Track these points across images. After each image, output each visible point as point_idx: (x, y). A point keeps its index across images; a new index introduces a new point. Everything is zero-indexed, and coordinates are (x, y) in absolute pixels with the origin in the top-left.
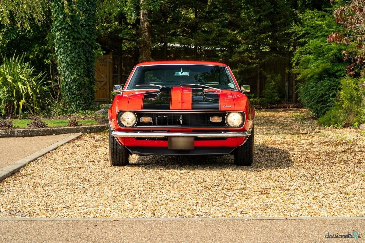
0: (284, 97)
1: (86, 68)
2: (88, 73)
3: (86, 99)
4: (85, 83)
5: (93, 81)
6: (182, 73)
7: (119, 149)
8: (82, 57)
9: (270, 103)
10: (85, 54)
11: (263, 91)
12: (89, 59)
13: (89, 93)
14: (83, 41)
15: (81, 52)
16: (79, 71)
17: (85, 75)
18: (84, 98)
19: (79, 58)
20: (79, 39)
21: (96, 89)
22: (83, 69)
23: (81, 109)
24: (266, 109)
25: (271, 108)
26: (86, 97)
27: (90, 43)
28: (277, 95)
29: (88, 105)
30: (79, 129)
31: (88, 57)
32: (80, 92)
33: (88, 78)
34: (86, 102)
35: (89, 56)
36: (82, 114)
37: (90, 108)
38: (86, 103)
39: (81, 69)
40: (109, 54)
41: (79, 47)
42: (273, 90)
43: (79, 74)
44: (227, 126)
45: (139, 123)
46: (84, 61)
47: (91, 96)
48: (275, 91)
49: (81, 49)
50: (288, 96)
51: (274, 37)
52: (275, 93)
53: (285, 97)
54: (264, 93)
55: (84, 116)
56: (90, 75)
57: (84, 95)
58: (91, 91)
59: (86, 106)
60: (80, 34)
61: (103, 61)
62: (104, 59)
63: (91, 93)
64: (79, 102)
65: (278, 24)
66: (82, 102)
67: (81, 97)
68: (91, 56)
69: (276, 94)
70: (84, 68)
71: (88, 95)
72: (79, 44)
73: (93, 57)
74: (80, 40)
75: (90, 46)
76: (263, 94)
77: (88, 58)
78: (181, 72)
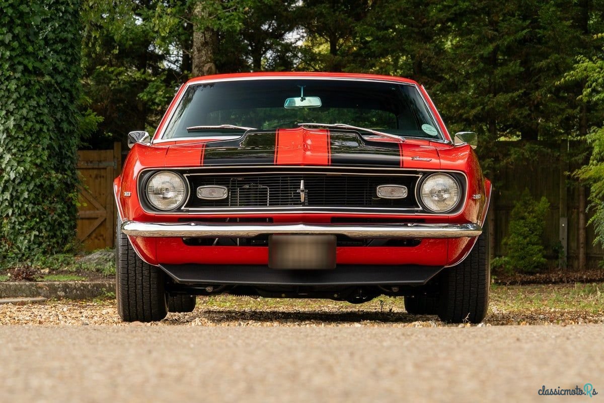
0: (557, 258)
1: (57, 149)
2: (61, 162)
3: (55, 227)
4: (52, 186)
5: (73, 182)
6: (303, 99)
7: (142, 276)
8: (45, 120)
9: (521, 272)
10: (52, 114)
11: (504, 240)
12: (65, 126)
13: (63, 212)
14: (47, 78)
15: (44, 106)
16: (39, 154)
17: (52, 166)
18: (49, 223)
19: (37, 122)
20: (38, 72)
21: (79, 202)
22: (48, 148)
23: (41, 250)
24: (511, 284)
25: (523, 283)
26: (56, 220)
27: (66, 85)
28: (540, 251)
29: (60, 241)
30: (36, 288)
31: (62, 120)
32: (40, 207)
33: (61, 173)
34: (55, 234)
35: (64, 117)
36: (44, 263)
37: (65, 249)
38: (55, 236)
39: (43, 149)
40: (113, 148)
41: (39, 94)
42: (528, 236)
43: (38, 161)
44: (421, 208)
45: (194, 201)
46: (51, 128)
47: (68, 218)
48: (535, 239)
49: (44, 98)
50: (566, 255)
51: (531, 102)
52: (533, 244)
53: (560, 255)
54: (506, 244)
55: (49, 267)
56: (66, 167)
57: (51, 216)
58: (69, 207)
59: (56, 246)
60: (41, 60)
61: (96, 166)
62: (100, 162)
63: (69, 212)
64: (37, 233)
65: (540, 70)
66: (44, 234)
67: (42, 220)
68: (68, 119)
69: (536, 248)
70: (50, 147)
71: (60, 216)
72: (37, 87)
73: (73, 121)
74: (42, 75)
75: (67, 94)
76: (504, 246)
77: (60, 123)
78: (300, 98)
